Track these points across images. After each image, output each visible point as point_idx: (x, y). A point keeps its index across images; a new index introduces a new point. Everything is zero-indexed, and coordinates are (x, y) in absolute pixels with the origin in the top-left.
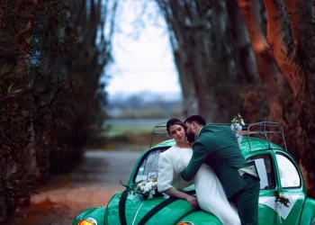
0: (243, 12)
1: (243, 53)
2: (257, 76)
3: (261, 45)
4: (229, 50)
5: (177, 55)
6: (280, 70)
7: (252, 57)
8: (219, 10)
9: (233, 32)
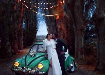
0: (57, 21)
1: (57, 28)
2: (59, 32)
3: (60, 27)
4: (55, 28)
5: (48, 29)
6: (63, 31)
7: (58, 29)
8: (53, 22)
9: (55, 25)
